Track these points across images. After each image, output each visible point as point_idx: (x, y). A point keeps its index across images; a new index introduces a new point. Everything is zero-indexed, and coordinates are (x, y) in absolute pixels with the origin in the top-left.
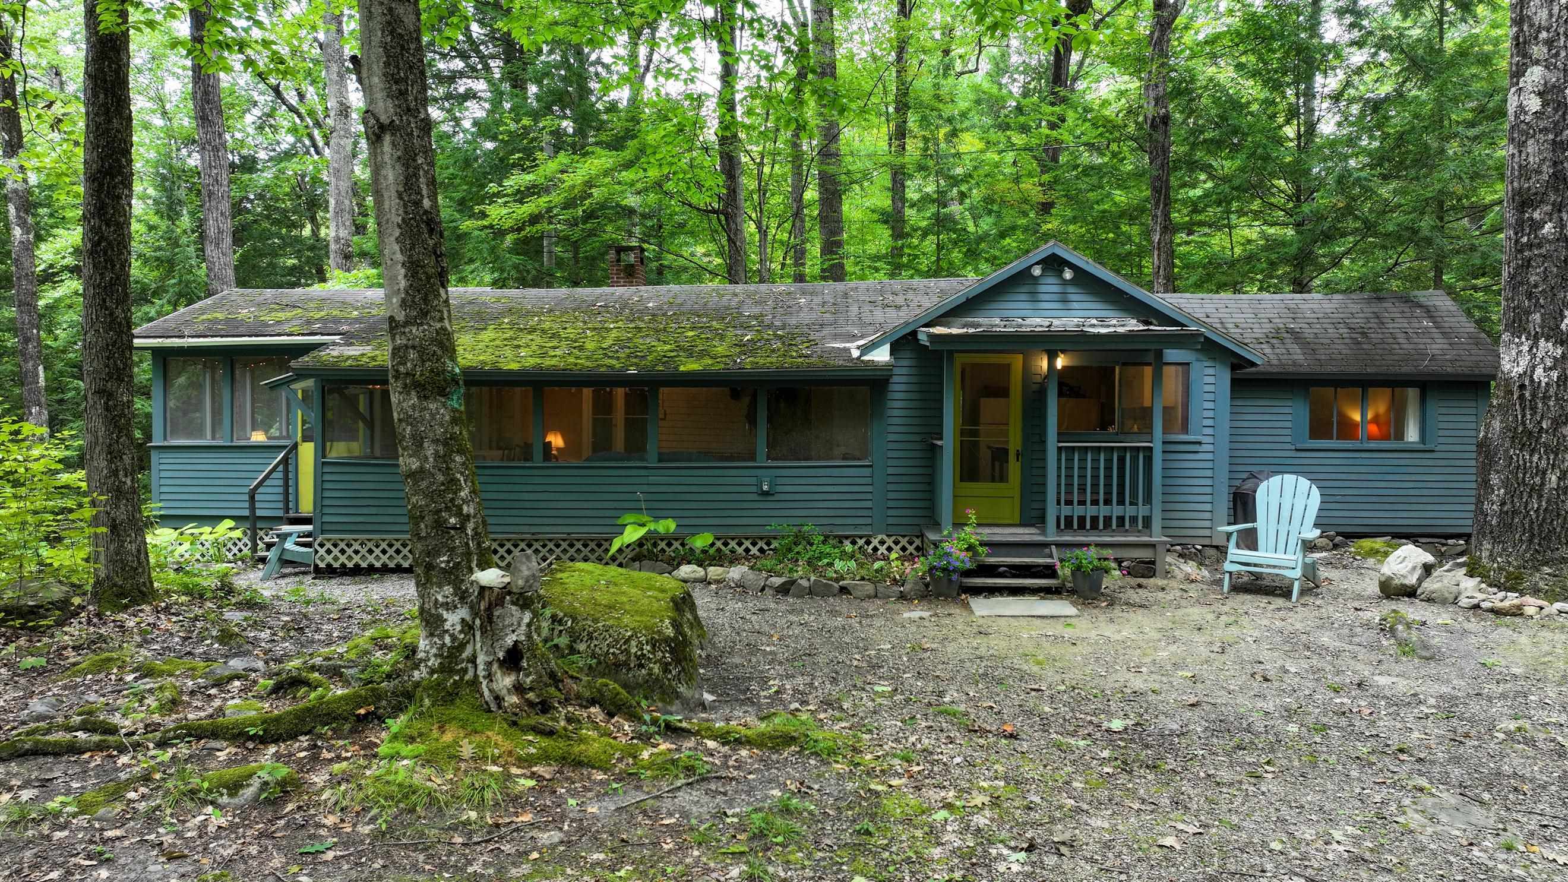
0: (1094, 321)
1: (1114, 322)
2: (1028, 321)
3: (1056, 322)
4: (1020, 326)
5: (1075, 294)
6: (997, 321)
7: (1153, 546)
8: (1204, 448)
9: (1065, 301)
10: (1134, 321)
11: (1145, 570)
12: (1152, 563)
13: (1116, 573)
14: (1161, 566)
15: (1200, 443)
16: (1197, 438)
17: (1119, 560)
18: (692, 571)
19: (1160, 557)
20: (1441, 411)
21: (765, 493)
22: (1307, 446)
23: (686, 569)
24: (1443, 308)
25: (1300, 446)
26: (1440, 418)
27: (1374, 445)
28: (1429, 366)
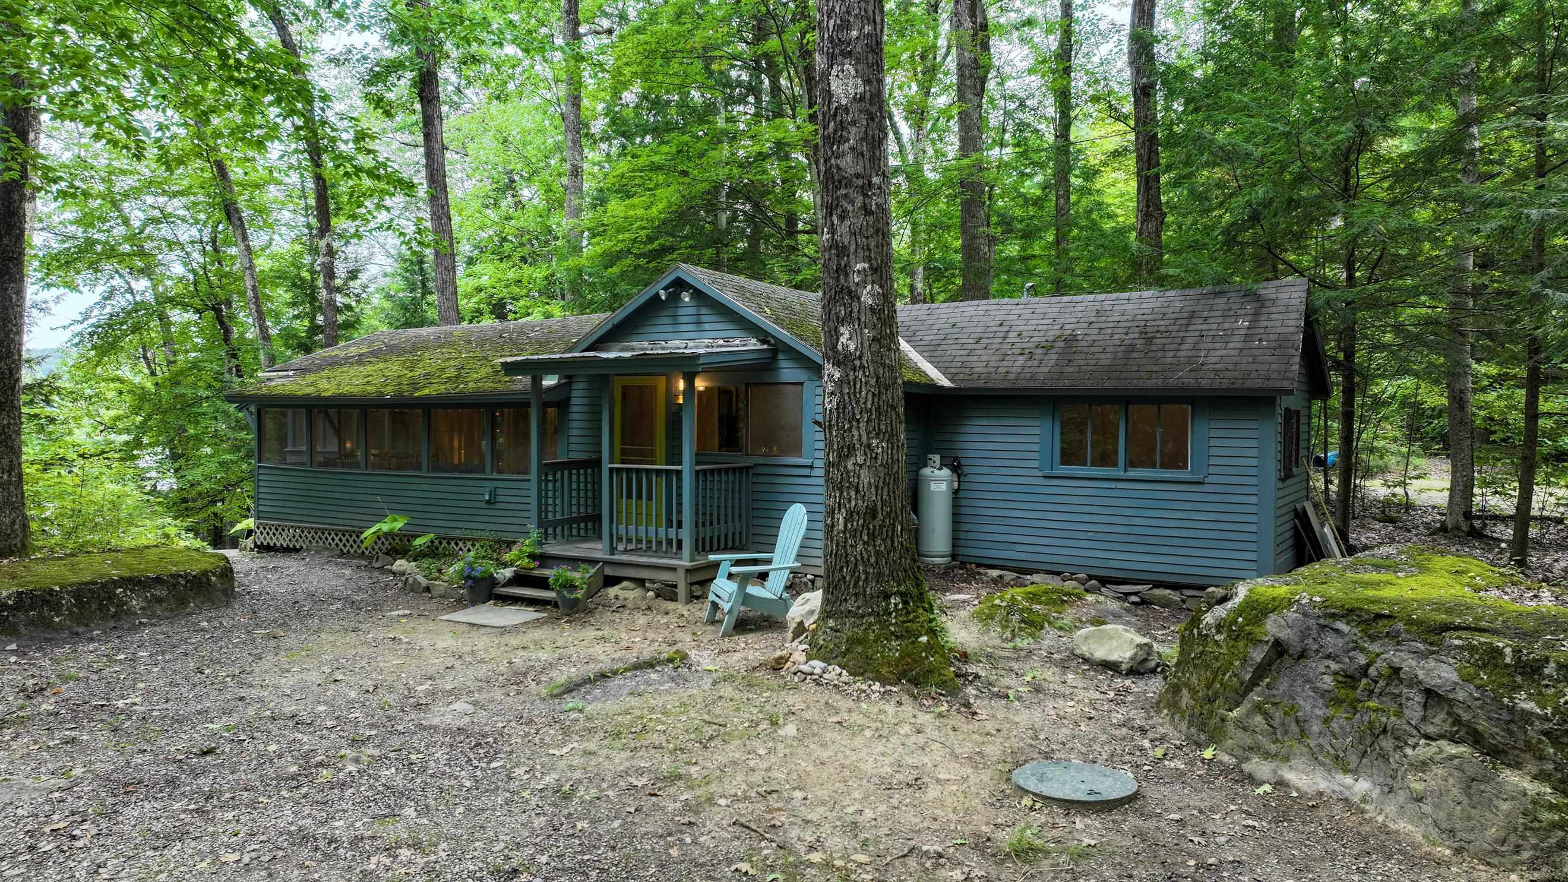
0: (721, 342)
1: (738, 342)
2: (670, 344)
3: (691, 344)
4: (663, 348)
6: (646, 344)
8: (816, 472)
9: (698, 323)
10: (754, 341)
11: (668, 593)
12: (675, 586)
13: (651, 594)
14: (682, 591)
15: (811, 467)
16: (808, 462)
17: (653, 581)
18: (401, 564)
19: (681, 581)
20: (1213, 433)
21: (488, 502)
22: (1055, 472)
23: (398, 562)
24: (1283, 303)
25: (1048, 472)
26: (1212, 443)
27: (1133, 473)
28: (1183, 378)
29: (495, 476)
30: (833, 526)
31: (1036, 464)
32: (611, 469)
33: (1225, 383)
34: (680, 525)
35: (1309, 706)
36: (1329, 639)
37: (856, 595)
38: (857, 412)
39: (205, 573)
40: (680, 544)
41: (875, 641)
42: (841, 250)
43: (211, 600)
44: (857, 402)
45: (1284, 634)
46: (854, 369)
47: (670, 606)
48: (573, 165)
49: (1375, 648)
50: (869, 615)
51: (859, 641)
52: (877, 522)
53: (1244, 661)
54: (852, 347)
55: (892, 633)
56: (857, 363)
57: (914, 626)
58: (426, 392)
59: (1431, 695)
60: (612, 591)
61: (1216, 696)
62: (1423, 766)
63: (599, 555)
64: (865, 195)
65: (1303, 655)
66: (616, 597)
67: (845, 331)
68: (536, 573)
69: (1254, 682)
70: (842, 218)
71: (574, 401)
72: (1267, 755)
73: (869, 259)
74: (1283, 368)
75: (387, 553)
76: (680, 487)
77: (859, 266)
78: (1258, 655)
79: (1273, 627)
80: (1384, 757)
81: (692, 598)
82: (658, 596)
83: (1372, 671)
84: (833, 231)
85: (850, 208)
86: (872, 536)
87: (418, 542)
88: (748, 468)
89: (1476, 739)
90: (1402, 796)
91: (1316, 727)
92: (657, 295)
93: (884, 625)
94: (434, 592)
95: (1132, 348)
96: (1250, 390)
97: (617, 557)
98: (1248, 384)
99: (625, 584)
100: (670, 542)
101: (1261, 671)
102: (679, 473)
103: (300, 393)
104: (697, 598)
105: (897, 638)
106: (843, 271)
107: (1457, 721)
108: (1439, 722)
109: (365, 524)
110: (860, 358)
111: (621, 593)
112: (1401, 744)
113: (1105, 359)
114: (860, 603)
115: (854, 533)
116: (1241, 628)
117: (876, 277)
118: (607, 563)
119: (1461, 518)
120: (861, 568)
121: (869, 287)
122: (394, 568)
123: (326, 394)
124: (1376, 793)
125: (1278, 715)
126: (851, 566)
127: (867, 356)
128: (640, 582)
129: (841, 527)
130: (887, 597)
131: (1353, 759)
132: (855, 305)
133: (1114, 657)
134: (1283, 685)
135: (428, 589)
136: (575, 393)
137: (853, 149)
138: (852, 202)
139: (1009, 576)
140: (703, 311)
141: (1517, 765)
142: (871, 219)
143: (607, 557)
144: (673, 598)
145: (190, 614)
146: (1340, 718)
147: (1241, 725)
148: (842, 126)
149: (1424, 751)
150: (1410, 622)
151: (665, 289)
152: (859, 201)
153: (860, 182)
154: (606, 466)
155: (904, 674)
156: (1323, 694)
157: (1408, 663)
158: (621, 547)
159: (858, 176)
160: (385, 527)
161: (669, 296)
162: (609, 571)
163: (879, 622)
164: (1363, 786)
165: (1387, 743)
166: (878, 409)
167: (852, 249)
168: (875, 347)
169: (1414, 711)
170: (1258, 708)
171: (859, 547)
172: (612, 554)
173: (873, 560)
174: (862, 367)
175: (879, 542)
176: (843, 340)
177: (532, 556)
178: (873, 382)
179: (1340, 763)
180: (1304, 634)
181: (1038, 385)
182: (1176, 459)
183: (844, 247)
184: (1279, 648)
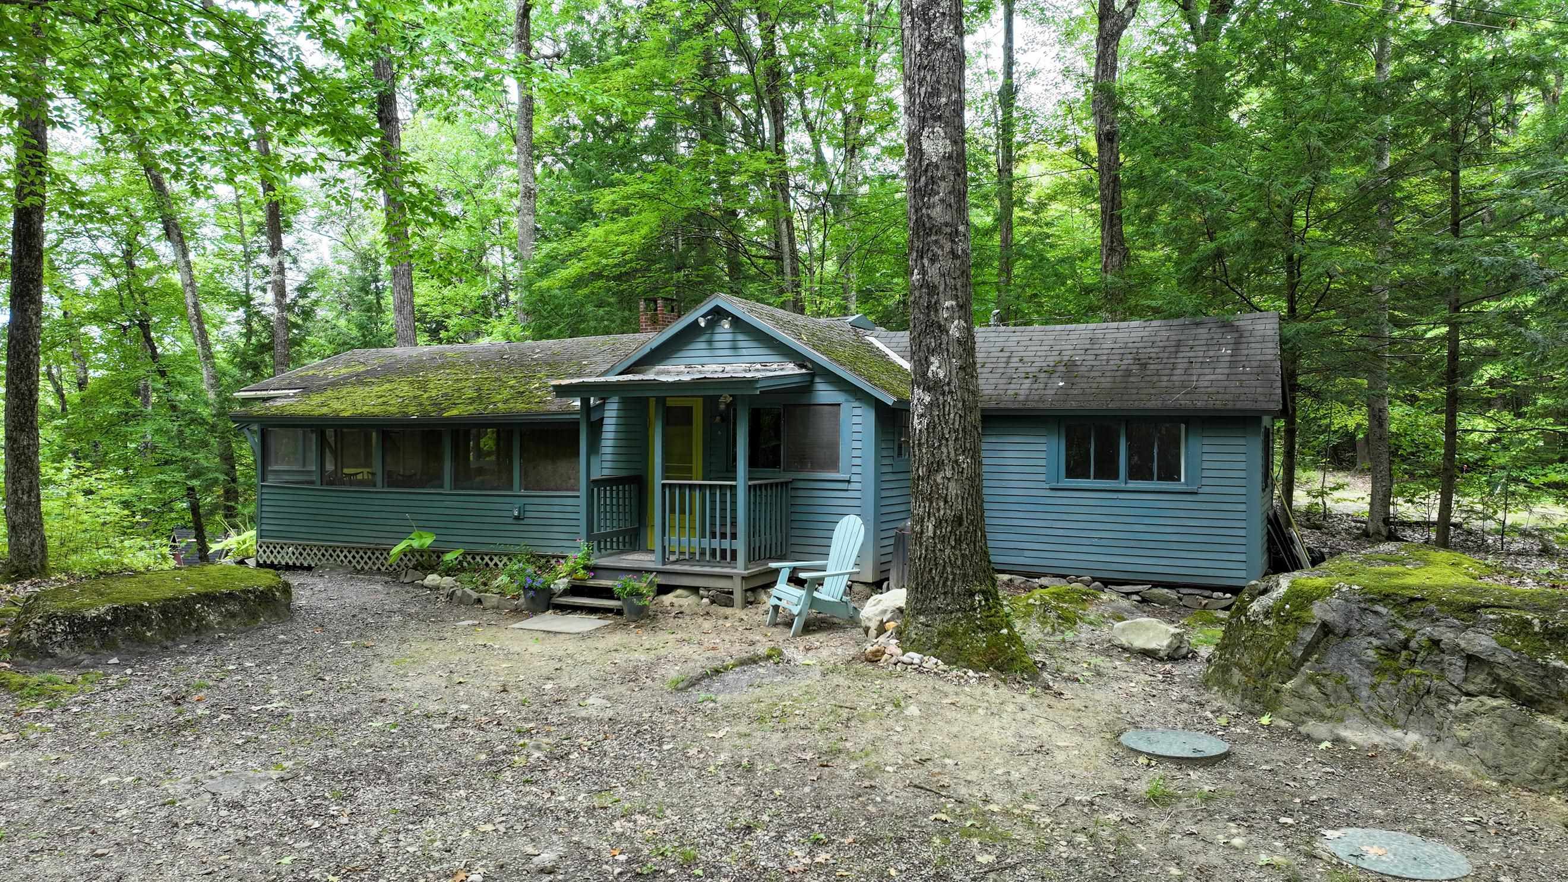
0: (759, 366)
1: (775, 366)
2: (706, 368)
3: (728, 368)
4: (700, 372)
6: (682, 368)
8: (853, 486)
9: (735, 348)
10: (792, 365)
11: (724, 599)
12: (731, 593)
13: (705, 600)
14: (738, 596)
15: (849, 482)
16: (846, 477)
17: (708, 589)
18: (432, 579)
19: (737, 588)
20: (1206, 449)
21: (517, 518)
22: (1060, 485)
23: (430, 577)
24: (1259, 333)
25: (1054, 485)
26: (1205, 457)
27: (1133, 485)
28: (1179, 400)
29: (523, 492)
30: (922, 532)
31: (1042, 477)
32: (664, 485)
33: (1219, 405)
34: (734, 536)
35: (1357, 676)
36: (1370, 619)
37: (945, 593)
38: (946, 431)
39: (270, 589)
40: (734, 553)
41: (964, 634)
42: (932, 290)
43: (277, 614)
44: (946, 423)
45: (1329, 617)
46: (943, 394)
47: (728, 611)
48: (526, 187)
49: (1411, 625)
50: (957, 611)
51: (949, 635)
52: (963, 529)
53: (1295, 640)
54: (941, 375)
55: (979, 627)
56: (946, 388)
57: (996, 620)
58: (454, 412)
59: (1472, 660)
60: (667, 599)
61: (1269, 671)
62: (1467, 717)
63: (652, 566)
64: (953, 241)
65: (1347, 634)
66: (672, 605)
67: (935, 361)
68: (592, 583)
69: (1305, 658)
70: (933, 261)
71: (606, 421)
72: (1322, 718)
73: (956, 298)
74: (1267, 391)
75: (415, 568)
76: (734, 503)
77: (947, 304)
78: (1308, 635)
79: (1318, 612)
80: (1429, 713)
81: (747, 603)
82: (713, 602)
83: (1413, 644)
84: (923, 272)
85: (940, 252)
86: (958, 541)
87: (449, 557)
88: (787, 483)
89: (1513, 692)
90: (1449, 744)
91: (1365, 693)
92: (696, 322)
93: (971, 620)
94: (487, 604)
95: (1128, 373)
96: (1240, 410)
97: (668, 567)
98: (1239, 405)
99: (679, 592)
100: (723, 552)
101: (1310, 649)
102: (733, 488)
103: (316, 413)
104: (751, 603)
105: (983, 630)
106: (933, 307)
107: (1497, 679)
108: (1480, 680)
109: (390, 541)
110: (949, 384)
111: (674, 600)
112: (1443, 699)
113: (1106, 382)
114: (949, 600)
115: (943, 539)
116: (1289, 613)
117: (962, 313)
118: (659, 572)
119: (1381, 524)
120: (949, 570)
121: (956, 322)
122: (426, 582)
123: (346, 414)
124: (1425, 742)
125: (1330, 684)
126: (940, 568)
127: (955, 382)
128: (695, 590)
129: (931, 534)
130: (972, 595)
131: (1401, 717)
132: (944, 338)
133: (1152, 645)
134: (1332, 660)
135: (479, 601)
136: (607, 414)
137: (942, 201)
138: (942, 247)
139: (1018, 580)
140: (740, 337)
141: (1550, 711)
142: (958, 262)
143: (660, 567)
144: (729, 604)
145: (262, 628)
146: (1386, 685)
147: (1296, 694)
148: (933, 180)
149: (1466, 705)
150: (1441, 603)
151: (704, 316)
152: (948, 246)
153: (948, 230)
154: (658, 480)
155: (991, 662)
156: (1368, 665)
157: (1447, 636)
158: (673, 558)
159: (946, 224)
160: (416, 544)
161: (708, 323)
162: (660, 580)
163: (966, 617)
164: (1413, 738)
165: (1431, 702)
166: (964, 430)
167: (942, 288)
168: (962, 374)
169: (1456, 674)
170: (1311, 679)
171: (947, 552)
172: (664, 564)
173: (959, 562)
174: (950, 392)
175: (964, 546)
176: (933, 368)
177: (586, 567)
178: (960, 405)
179: (1389, 720)
180: (1348, 615)
181: (1047, 406)
182: (1170, 472)
183: (935, 287)
184: (1326, 629)
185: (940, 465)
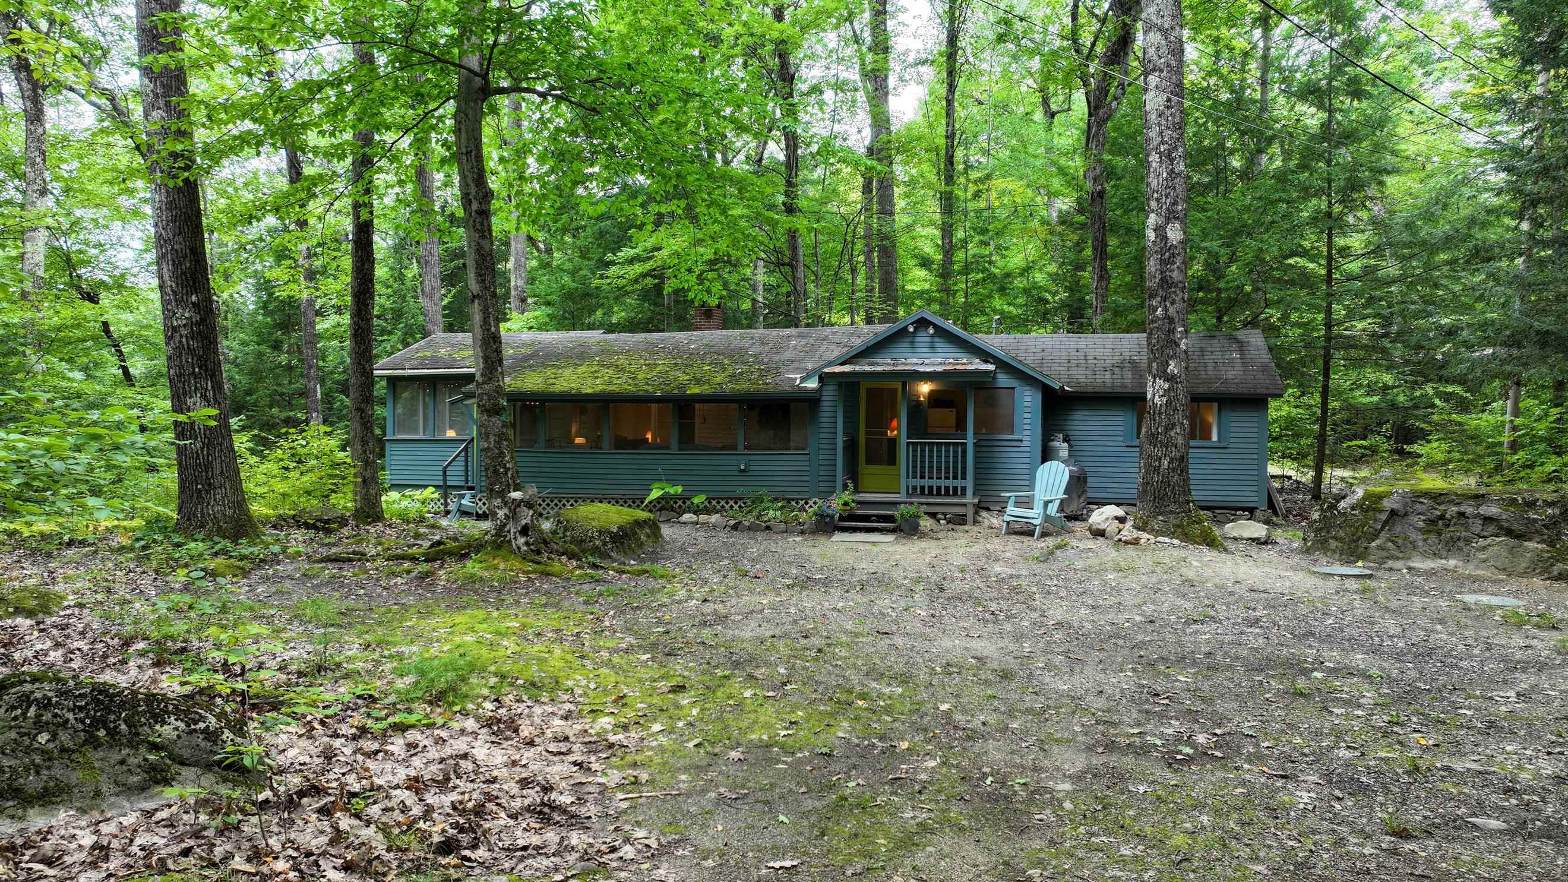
0: (953, 362)
5: (939, 343)
6: (888, 362)
7: (965, 505)
8: (1024, 444)
10: (978, 360)
11: (960, 520)
12: (964, 516)
13: (943, 521)
14: (969, 518)
15: (1019, 441)
16: (1017, 438)
17: (945, 514)
18: (688, 517)
19: (970, 512)
20: (1232, 419)
21: (744, 471)
22: (1134, 443)
24: (1254, 344)
25: (1129, 443)
26: (1232, 424)
28: (1217, 387)
29: (748, 452)
31: (1121, 439)
32: (908, 443)
35: (1413, 536)
36: (1418, 506)
38: (1177, 406)
40: (964, 489)
41: (1187, 526)
44: (1178, 401)
45: (1395, 506)
46: (1176, 383)
47: (966, 527)
49: (1442, 507)
50: (1182, 512)
53: (1375, 520)
54: (1175, 372)
55: (1195, 521)
56: (1178, 380)
58: (697, 391)
59: (1488, 520)
61: (1359, 538)
62: (1484, 548)
63: (899, 499)
64: (1183, 292)
65: (1406, 514)
66: (925, 526)
67: (1172, 363)
68: (865, 512)
69: (1382, 529)
70: (1172, 303)
72: (1398, 558)
78: (1383, 517)
79: (1387, 504)
80: (1460, 549)
81: (974, 523)
82: (949, 522)
83: (1448, 516)
85: (1176, 299)
87: (696, 500)
89: (1510, 533)
90: (1475, 562)
91: (1420, 544)
92: (905, 328)
93: (1190, 517)
100: (955, 489)
101: (1385, 523)
102: (964, 445)
104: (978, 522)
105: (1197, 523)
106: (1172, 331)
107: (1501, 528)
108: (1492, 528)
110: (1180, 377)
112: (1468, 541)
114: (1177, 506)
115: (1174, 470)
116: (1369, 506)
117: (1186, 335)
120: (1177, 488)
121: (1183, 341)
122: (684, 521)
124: (1460, 564)
125: (1400, 542)
127: (1183, 376)
128: (934, 515)
131: (1444, 553)
132: (1177, 350)
133: (1256, 535)
134: (1398, 529)
135: (768, 528)
137: (1178, 268)
140: (939, 340)
141: (1530, 540)
142: (1184, 305)
143: (907, 500)
144: (961, 523)
146: (1433, 538)
147: (1381, 548)
148: (1173, 256)
149: (1482, 542)
150: (1457, 495)
151: (912, 324)
152: (1180, 296)
153: (1180, 285)
154: (904, 439)
155: (1204, 542)
156: (1420, 530)
157: (1469, 510)
159: (1180, 282)
161: (915, 329)
163: (1186, 516)
164: (1452, 563)
165: (1461, 544)
166: (1186, 404)
167: (1176, 320)
168: (1185, 372)
169: (1477, 527)
170: (1389, 540)
171: (1175, 477)
172: (910, 497)
173: (1182, 484)
174: (1180, 382)
176: (1170, 368)
178: (1185, 390)
179: (1436, 555)
180: (1405, 505)
183: (1173, 319)
184: (1393, 513)
185: (1174, 425)
